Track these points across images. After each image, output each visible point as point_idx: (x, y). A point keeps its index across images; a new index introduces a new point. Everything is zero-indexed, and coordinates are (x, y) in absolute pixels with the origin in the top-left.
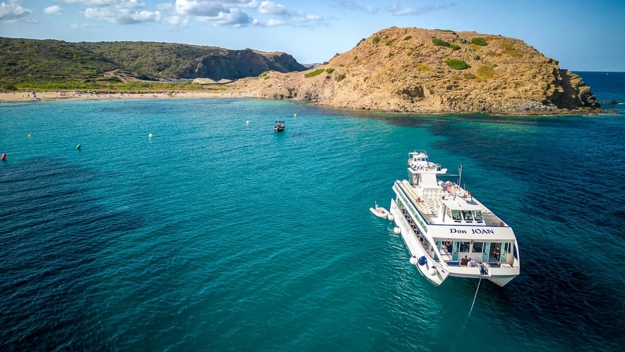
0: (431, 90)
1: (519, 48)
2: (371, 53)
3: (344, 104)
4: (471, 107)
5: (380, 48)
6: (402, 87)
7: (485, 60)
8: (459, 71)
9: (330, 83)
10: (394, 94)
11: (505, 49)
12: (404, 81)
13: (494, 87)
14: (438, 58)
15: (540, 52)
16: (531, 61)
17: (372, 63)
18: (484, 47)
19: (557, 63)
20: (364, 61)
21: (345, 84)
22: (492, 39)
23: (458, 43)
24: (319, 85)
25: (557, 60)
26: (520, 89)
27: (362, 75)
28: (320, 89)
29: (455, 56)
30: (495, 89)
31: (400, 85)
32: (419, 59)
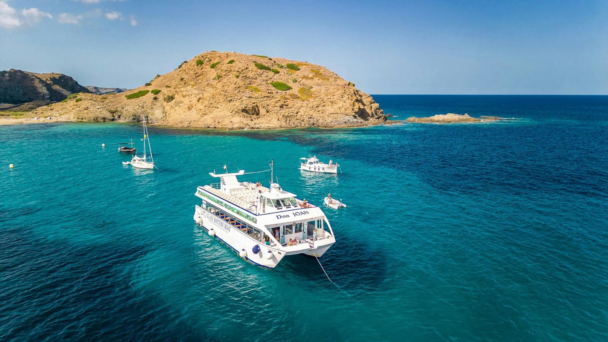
0: (267, 109)
1: (324, 73)
2: (197, 75)
3: (186, 124)
4: (303, 122)
5: (205, 70)
6: (240, 106)
7: (301, 82)
8: (285, 92)
9: (159, 104)
10: (234, 113)
11: (314, 74)
12: (240, 100)
13: (316, 106)
14: (264, 80)
15: (340, 77)
16: (336, 84)
17: (201, 85)
18: (298, 71)
19: (354, 85)
20: (192, 83)
21: (178, 104)
22: (302, 65)
23: (276, 68)
24: (147, 107)
25: (354, 84)
26: (335, 106)
27: (193, 96)
28: (149, 111)
29: (277, 78)
30: (317, 107)
31: (238, 105)
32: (248, 81)
